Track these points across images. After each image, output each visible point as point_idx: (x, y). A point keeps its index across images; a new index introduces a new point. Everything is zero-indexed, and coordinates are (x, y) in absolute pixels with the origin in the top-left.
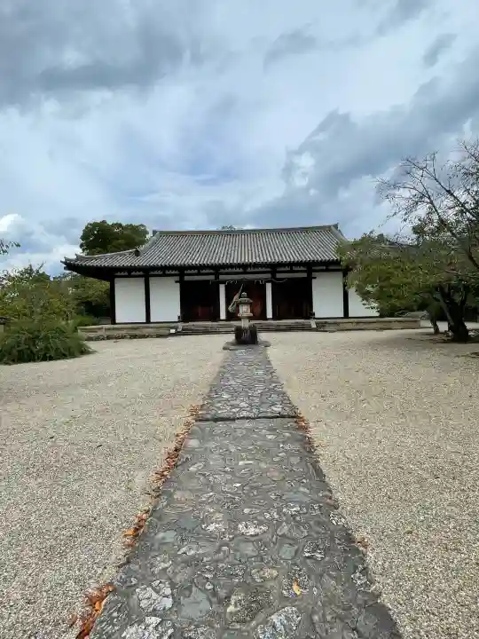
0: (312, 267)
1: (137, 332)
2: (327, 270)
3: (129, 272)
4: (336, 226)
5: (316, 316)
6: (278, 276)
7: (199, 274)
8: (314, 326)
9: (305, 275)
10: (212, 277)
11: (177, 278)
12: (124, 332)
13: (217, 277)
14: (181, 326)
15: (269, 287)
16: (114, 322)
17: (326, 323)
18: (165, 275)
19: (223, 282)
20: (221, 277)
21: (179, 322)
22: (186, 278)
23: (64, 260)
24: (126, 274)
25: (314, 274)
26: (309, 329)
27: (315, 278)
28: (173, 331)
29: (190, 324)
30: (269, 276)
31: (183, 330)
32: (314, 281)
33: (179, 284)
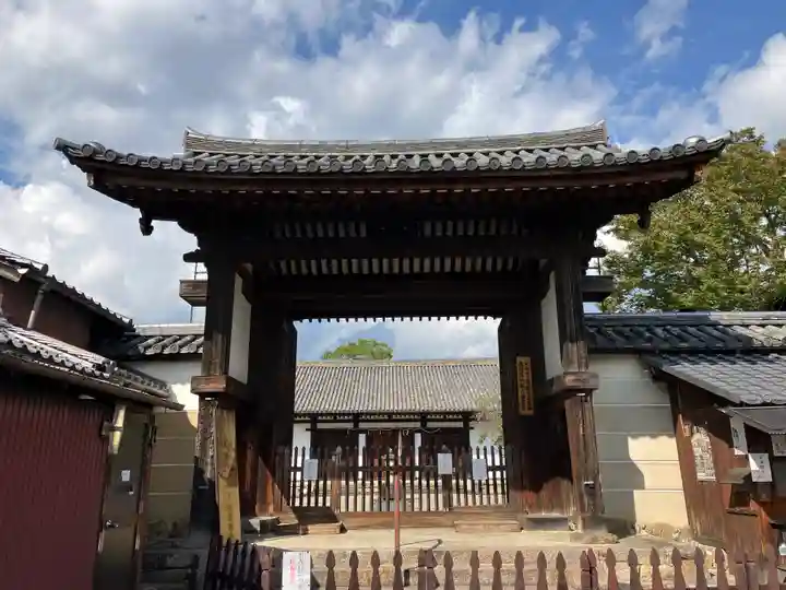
0: (469, 417)
6: (430, 425)
7: (335, 421)
9: (460, 425)
10: (350, 426)
11: (308, 426)
13: (356, 425)
15: (418, 438)
19: (362, 431)
20: (362, 425)
22: (320, 426)
25: (471, 424)
27: (472, 428)
30: (418, 425)
32: (471, 431)
33: (309, 433)
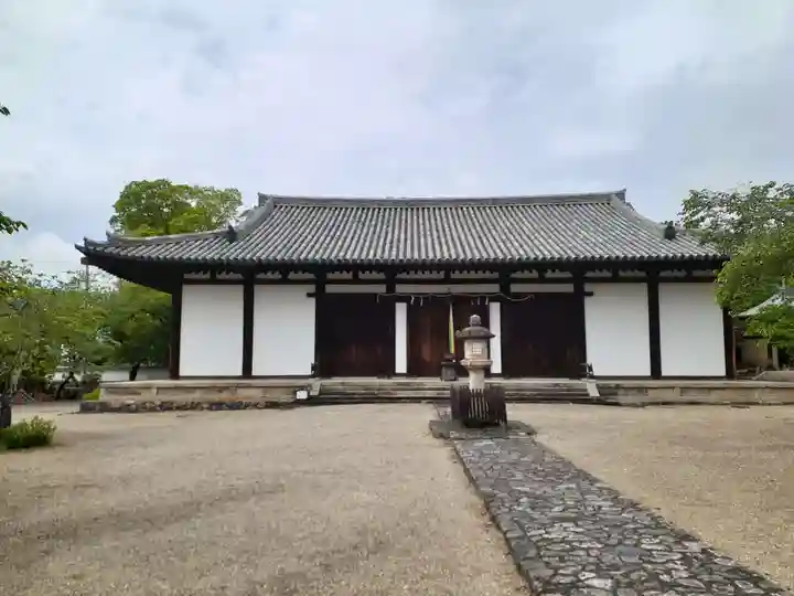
0: (586, 274)
1: (224, 396)
2: (615, 279)
3: (213, 273)
4: (621, 195)
5: (596, 372)
6: (515, 288)
7: (356, 281)
8: (594, 393)
9: (569, 288)
10: (381, 289)
11: (312, 288)
12: (197, 396)
13: (391, 289)
14: (317, 385)
15: (495, 310)
16: (175, 374)
17: (618, 387)
18: (285, 281)
19: (404, 298)
20: (400, 289)
21: (313, 376)
22: (330, 289)
23: (82, 244)
24: (208, 276)
25: (588, 288)
26: (582, 399)
27: (591, 294)
28: (302, 395)
29: (336, 382)
30: (495, 288)
31: (321, 393)
32: (588, 301)
33: (313, 300)
